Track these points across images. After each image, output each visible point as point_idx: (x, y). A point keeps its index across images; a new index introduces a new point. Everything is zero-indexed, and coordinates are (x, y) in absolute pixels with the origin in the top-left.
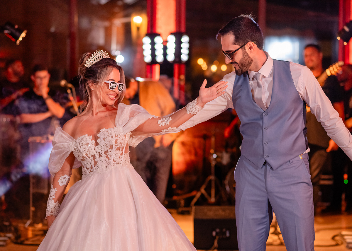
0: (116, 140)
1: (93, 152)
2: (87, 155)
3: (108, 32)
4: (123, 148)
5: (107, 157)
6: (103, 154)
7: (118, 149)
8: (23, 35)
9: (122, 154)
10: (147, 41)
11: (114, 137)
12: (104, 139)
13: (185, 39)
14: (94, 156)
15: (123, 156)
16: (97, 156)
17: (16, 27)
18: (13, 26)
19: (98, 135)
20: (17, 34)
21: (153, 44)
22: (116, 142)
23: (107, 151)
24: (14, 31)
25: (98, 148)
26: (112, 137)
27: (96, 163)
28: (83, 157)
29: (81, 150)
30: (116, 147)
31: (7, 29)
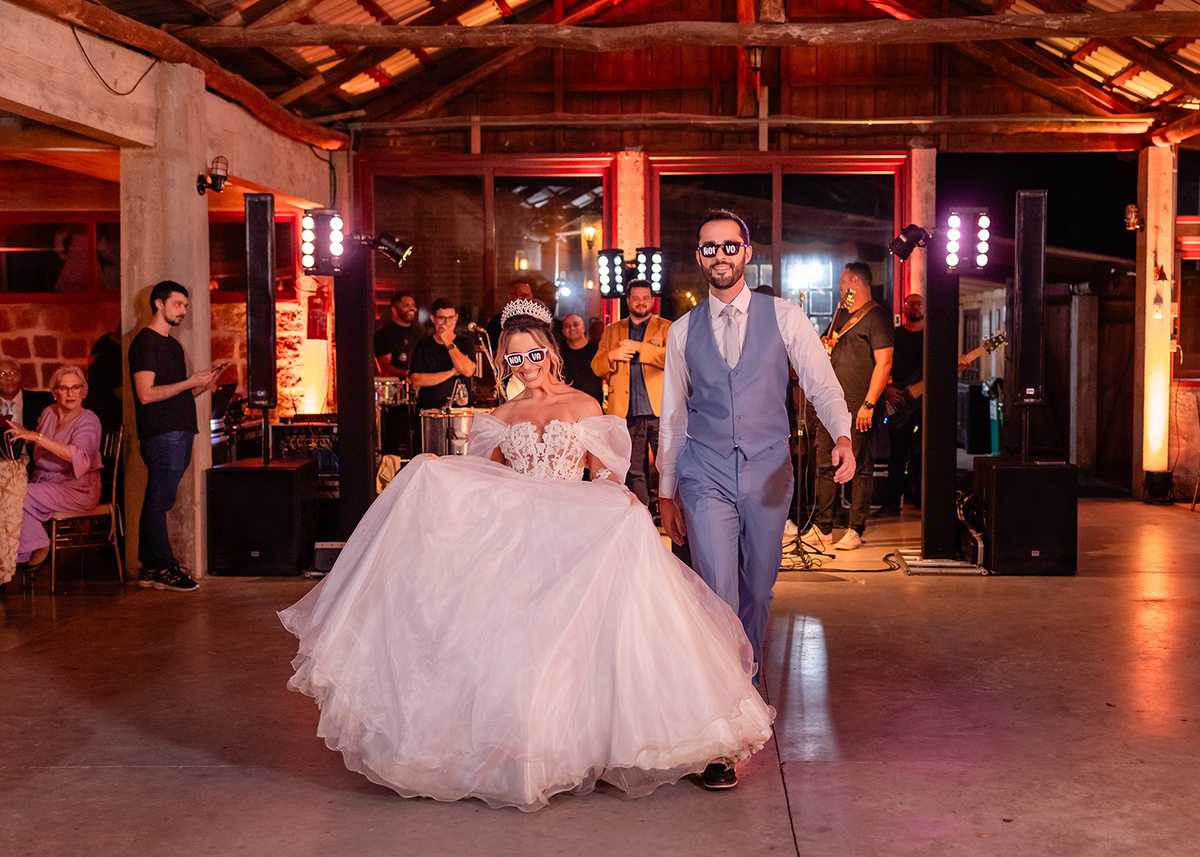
0: (572, 443)
1: (532, 451)
2: (521, 451)
3: (548, 250)
4: (577, 459)
5: (551, 465)
6: (546, 459)
7: (570, 458)
8: (408, 252)
9: (573, 467)
10: (603, 261)
11: (569, 437)
12: (554, 436)
13: (657, 258)
14: (531, 457)
15: (574, 471)
16: (536, 459)
17: (397, 240)
18: (392, 240)
19: (546, 428)
20: (398, 251)
21: (611, 266)
22: (570, 447)
23: (553, 456)
24: (393, 247)
25: (541, 447)
26: (566, 437)
27: (531, 467)
28: (515, 454)
29: (515, 442)
30: (569, 454)
31: (382, 245)
